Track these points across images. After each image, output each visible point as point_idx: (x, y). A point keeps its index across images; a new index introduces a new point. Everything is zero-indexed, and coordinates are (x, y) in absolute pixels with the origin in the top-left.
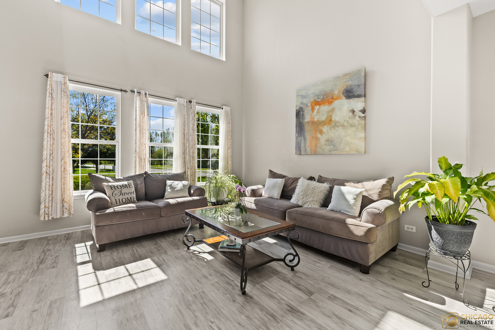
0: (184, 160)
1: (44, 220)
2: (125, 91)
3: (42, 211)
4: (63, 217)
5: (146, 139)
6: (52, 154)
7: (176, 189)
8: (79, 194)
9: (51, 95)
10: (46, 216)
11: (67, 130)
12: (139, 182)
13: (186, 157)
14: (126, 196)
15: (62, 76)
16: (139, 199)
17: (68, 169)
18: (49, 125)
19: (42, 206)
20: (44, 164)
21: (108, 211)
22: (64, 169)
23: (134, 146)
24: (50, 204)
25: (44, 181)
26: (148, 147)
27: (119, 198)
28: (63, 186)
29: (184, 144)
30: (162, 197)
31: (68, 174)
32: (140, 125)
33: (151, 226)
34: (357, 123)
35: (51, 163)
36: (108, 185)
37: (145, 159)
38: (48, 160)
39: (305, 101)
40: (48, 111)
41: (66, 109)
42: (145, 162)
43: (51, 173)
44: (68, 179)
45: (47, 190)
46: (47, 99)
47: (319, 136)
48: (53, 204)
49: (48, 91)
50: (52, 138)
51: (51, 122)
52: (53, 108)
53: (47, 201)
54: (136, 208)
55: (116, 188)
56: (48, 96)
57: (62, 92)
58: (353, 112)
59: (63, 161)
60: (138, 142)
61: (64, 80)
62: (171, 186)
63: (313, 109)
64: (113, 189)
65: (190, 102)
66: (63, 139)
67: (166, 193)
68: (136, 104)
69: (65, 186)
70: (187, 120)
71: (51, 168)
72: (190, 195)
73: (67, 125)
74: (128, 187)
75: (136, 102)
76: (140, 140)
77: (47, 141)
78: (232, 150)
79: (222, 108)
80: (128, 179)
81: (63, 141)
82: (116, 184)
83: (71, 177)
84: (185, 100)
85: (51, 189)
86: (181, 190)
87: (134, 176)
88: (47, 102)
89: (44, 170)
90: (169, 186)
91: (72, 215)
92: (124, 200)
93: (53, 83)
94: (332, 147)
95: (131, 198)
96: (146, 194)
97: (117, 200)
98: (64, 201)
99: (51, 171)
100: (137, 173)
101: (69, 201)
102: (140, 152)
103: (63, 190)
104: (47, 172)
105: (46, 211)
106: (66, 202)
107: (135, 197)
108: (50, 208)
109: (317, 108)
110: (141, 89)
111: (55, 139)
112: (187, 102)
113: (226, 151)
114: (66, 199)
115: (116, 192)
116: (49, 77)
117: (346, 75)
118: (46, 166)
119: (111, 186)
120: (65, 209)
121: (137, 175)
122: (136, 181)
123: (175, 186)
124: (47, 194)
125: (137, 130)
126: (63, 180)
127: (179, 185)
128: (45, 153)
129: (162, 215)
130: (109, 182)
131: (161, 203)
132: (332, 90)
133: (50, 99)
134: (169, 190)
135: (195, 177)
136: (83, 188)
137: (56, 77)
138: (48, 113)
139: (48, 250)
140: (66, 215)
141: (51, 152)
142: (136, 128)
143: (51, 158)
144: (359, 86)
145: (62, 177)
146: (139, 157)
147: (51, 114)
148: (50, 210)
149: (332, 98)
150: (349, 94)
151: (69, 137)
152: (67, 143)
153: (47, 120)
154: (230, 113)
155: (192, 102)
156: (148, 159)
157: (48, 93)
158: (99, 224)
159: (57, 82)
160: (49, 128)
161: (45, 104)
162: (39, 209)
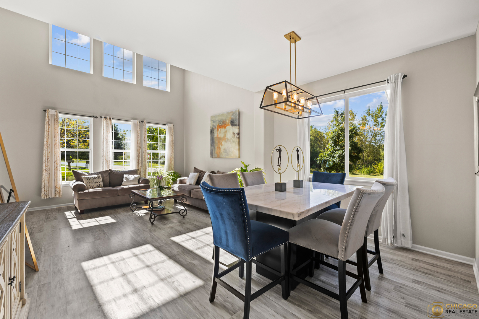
0: (138, 161)
1: (44, 199)
2: (96, 117)
3: (43, 193)
4: (55, 197)
5: (110, 147)
6: (49, 158)
7: (130, 180)
8: (65, 183)
9: (48, 123)
10: (45, 196)
11: (58, 144)
12: (105, 176)
13: (139, 159)
14: (96, 184)
15: (55, 111)
16: (105, 186)
17: (58, 168)
18: (47, 141)
19: (43, 190)
20: (44, 165)
21: (85, 191)
22: (56, 167)
23: (102, 152)
24: (48, 189)
25: (44, 175)
26: (112, 153)
27: (92, 184)
28: (55, 178)
29: (138, 150)
30: (121, 185)
31: (59, 170)
32: (106, 139)
33: (111, 201)
34: (235, 140)
35: (48, 164)
36: (85, 177)
37: (109, 161)
38: (46, 162)
39: (215, 124)
40: (46, 133)
41: (57, 131)
42: (109, 163)
43: (48, 170)
44: (59, 174)
45: (46, 180)
46: (46, 125)
47: (221, 146)
48: (50, 189)
49: (46, 120)
50: (48, 149)
51: (48, 139)
52: (49, 131)
53: (46, 187)
54: (102, 190)
55: (90, 179)
56: (46, 123)
57: (55, 120)
58: (234, 134)
59: (55, 163)
60: (104, 149)
61: (56, 113)
62: (126, 178)
63: (218, 130)
64: (88, 179)
65: (142, 122)
66: (55, 149)
67: (123, 182)
68: (103, 125)
69: (57, 178)
70: (140, 134)
71: (48, 167)
72: (139, 183)
73: (58, 140)
74: (98, 178)
75: (103, 124)
76: (106, 149)
77: (46, 151)
78: (174, 154)
79: (167, 125)
80: (98, 173)
81: (55, 151)
82: (90, 176)
83: (60, 173)
84: (139, 121)
85: (48, 180)
86: (133, 180)
87: (102, 172)
88: (46, 127)
89: (44, 168)
90: (125, 178)
91: (61, 196)
92: (95, 186)
93: (49, 116)
94: (226, 153)
95: (99, 185)
96: (110, 183)
97: (91, 186)
98: (56, 188)
99: (48, 169)
100: (104, 170)
101: (59, 187)
102: (106, 156)
103: (55, 181)
104: (45, 170)
105: (45, 193)
106: (58, 188)
107: (102, 184)
108: (48, 191)
109: (220, 129)
110: (107, 116)
111: (51, 150)
112: (140, 122)
113: (170, 154)
114: (58, 186)
115: (90, 181)
116: (47, 111)
117: (231, 112)
118: (45, 166)
119: (87, 178)
120: (57, 192)
121: (104, 171)
122: (103, 175)
123: (129, 178)
124: (46, 183)
125: (104, 142)
126: (55, 175)
127: (132, 177)
128: (44, 158)
129: (119, 195)
130: (86, 175)
131: (119, 188)
132: (226, 120)
133: (47, 125)
134: (125, 181)
135: (146, 172)
136: (67, 180)
137: (51, 112)
138: (46, 134)
139: (49, 215)
140: (58, 196)
141: (48, 158)
142: (103, 141)
143: (48, 161)
144: (236, 119)
145: (55, 173)
146: (106, 160)
147: (48, 134)
148: (48, 193)
149: (226, 125)
150: (233, 123)
151: (59, 148)
152: (58, 152)
153: (45, 138)
154: (173, 128)
155: (143, 122)
156: (112, 161)
157: (46, 122)
158: (80, 199)
159: (52, 115)
160: (47, 143)
161: (44, 128)
162: (41, 192)
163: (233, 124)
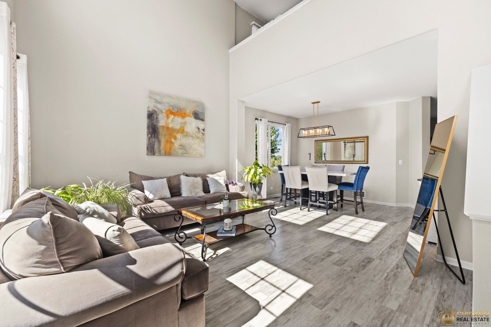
34: (200, 137)
39: (159, 106)
47: (173, 140)
58: (198, 129)
63: (168, 117)
79: (19, 58)
94: (184, 151)
109: (172, 117)
132: (185, 108)
144: (201, 113)
149: (185, 114)
163: (197, 117)
